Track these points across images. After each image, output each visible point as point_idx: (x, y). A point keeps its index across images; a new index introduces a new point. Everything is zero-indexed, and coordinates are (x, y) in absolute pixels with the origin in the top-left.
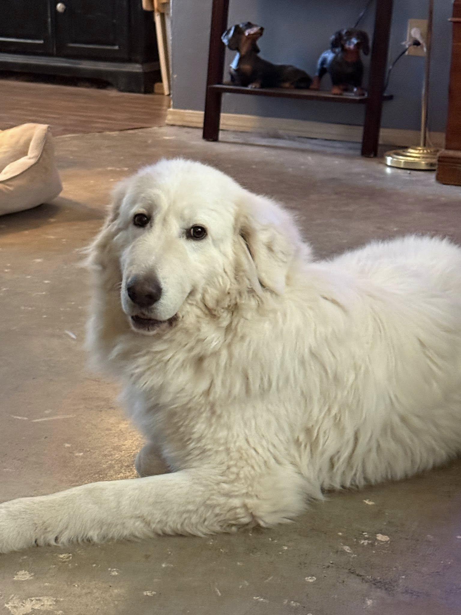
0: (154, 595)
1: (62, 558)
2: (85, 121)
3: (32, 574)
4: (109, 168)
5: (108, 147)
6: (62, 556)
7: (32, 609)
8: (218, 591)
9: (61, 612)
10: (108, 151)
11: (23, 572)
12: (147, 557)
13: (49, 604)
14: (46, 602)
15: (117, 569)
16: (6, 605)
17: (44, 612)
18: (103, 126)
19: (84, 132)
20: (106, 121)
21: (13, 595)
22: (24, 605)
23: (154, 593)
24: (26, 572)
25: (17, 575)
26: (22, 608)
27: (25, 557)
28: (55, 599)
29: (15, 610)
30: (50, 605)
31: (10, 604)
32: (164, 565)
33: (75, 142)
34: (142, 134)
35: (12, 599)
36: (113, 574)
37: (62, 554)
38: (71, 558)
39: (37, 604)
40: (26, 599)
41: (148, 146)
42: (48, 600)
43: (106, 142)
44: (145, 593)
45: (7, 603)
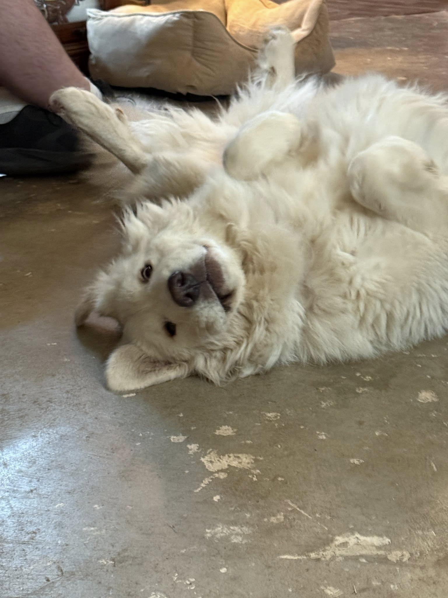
0: (361, 464)
1: (269, 417)
2: (372, 6)
3: (235, 430)
4: (389, 48)
5: (392, 29)
6: (269, 415)
7: (229, 465)
8: (434, 466)
9: (258, 471)
10: (390, 33)
11: (227, 427)
12: (361, 423)
13: (247, 461)
14: (244, 459)
15: (326, 434)
16: (202, 459)
17: (240, 470)
18: (391, 10)
19: (371, 16)
20: (395, 6)
21: (211, 450)
22: (221, 460)
23: (361, 461)
24: (230, 428)
25: (219, 429)
26: (219, 463)
27: (231, 413)
28: (254, 458)
29: (210, 465)
30: (248, 463)
31: (207, 458)
32: (377, 434)
33: (359, 24)
34: (428, 17)
35: (209, 453)
36: (320, 437)
37: (269, 413)
38: (279, 417)
39: (234, 460)
40: (224, 455)
41: (433, 28)
42: (246, 458)
43: (390, 25)
44: (352, 461)
45: (203, 457)
